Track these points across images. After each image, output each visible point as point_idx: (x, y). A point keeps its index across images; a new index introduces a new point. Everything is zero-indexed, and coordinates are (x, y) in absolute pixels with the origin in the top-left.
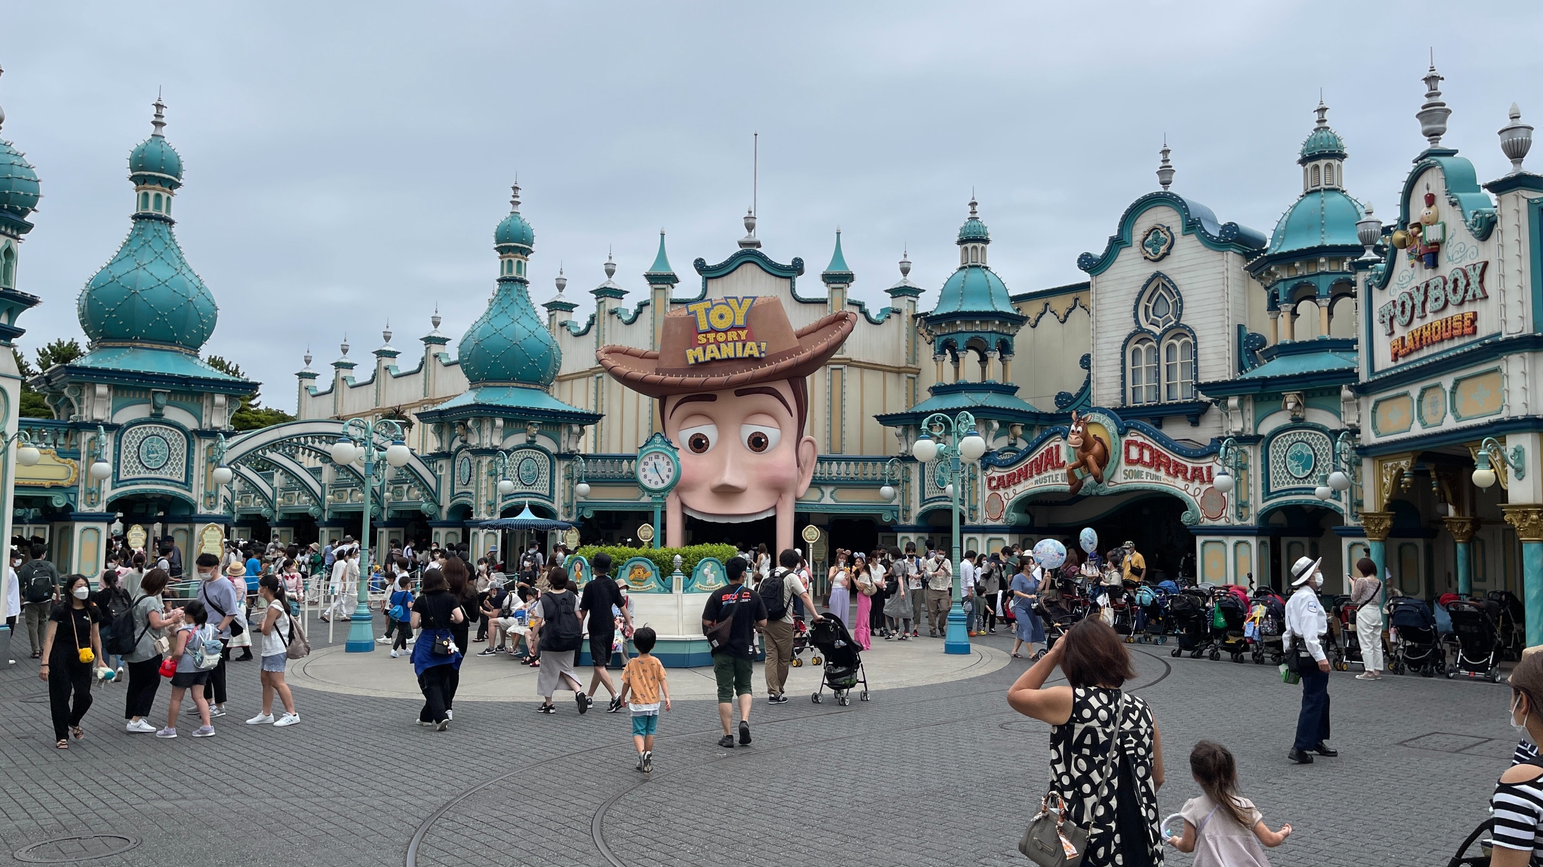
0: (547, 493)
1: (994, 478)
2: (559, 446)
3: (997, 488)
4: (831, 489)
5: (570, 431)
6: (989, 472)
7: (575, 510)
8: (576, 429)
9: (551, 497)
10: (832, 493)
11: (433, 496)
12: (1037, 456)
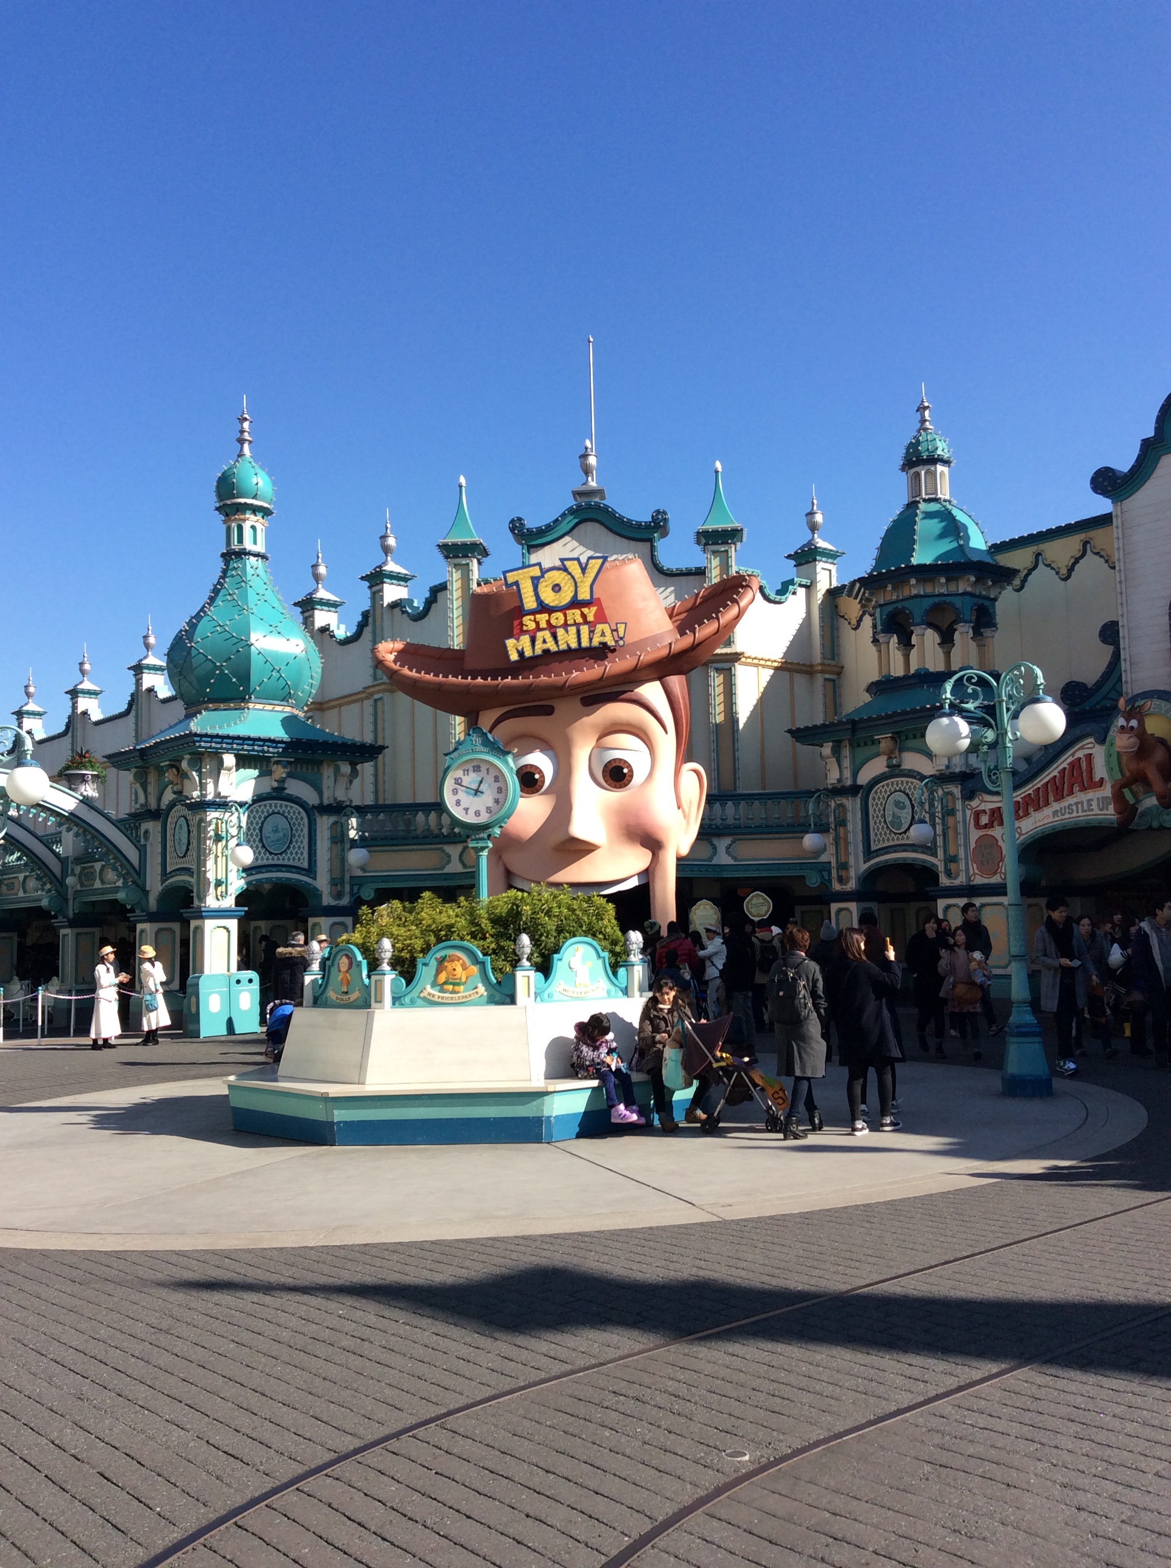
0: (305, 865)
1: (984, 812)
2: (320, 794)
3: (989, 825)
4: (726, 841)
5: (337, 770)
6: (974, 803)
7: (347, 888)
8: (346, 768)
9: (311, 871)
10: (728, 848)
11: (136, 875)
12: (1055, 773)
